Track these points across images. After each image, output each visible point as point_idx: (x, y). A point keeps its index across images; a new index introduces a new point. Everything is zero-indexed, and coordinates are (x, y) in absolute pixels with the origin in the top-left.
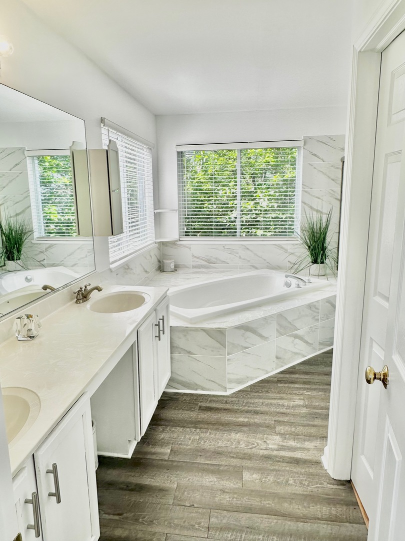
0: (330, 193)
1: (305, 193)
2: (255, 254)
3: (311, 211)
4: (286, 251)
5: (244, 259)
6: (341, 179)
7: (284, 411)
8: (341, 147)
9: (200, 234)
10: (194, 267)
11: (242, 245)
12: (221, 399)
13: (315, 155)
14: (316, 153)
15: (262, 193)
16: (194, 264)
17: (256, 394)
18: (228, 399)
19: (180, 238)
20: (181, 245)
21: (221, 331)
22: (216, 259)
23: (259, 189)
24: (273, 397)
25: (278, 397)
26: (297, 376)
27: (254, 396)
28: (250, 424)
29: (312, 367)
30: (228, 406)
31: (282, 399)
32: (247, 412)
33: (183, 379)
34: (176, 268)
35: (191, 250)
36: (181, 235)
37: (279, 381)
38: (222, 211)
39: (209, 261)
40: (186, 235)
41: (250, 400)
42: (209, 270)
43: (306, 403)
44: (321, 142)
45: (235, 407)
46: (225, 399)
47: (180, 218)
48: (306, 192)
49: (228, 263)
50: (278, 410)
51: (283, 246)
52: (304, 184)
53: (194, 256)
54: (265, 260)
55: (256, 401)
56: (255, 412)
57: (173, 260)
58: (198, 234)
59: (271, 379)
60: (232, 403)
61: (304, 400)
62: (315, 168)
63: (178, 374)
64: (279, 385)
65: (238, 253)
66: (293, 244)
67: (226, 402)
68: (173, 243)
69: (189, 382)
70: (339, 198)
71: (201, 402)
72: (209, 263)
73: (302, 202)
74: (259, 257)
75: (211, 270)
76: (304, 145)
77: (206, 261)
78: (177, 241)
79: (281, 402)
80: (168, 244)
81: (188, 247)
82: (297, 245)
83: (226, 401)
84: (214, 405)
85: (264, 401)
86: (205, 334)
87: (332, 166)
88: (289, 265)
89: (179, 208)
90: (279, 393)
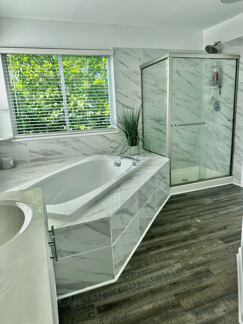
0: (134, 93)
1: (118, 94)
2: (85, 144)
3: (122, 108)
4: (108, 139)
5: (76, 149)
6: (141, 83)
7: (173, 280)
8: (139, 58)
9: (32, 131)
10: (32, 161)
11: (74, 138)
12: (113, 288)
13: (122, 63)
14: (123, 62)
15: (76, 96)
16: (32, 158)
17: (140, 270)
18: (119, 286)
19: (14, 136)
20: (16, 142)
21: (105, 222)
22: (53, 151)
23: (73, 93)
24: (155, 268)
25: (159, 267)
26: (157, 240)
27: (139, 273)
28: (157, 310)
29: (162, 227)
30: (124, 295)
31: (163, 267)
32: (146, 295)
33: (69, 282)
34: (15, 164)
35: (27, 146)
36: (15, 134)
37: (149, 249)
38: (41, 113)
39: (45, 154)
40: (19, 133)
41: (139, 280)
42: (47, 162)
43: (183, 264)
44: (125, 53)
45: (132, 294)
46: (117, 288)
47: (11, 118)
48: (118, 92)
49: (63, 154)
50: (168, 281)
51: (106, 135)
52: (116, 86)
53: (30, 151)
54: (93, 148)
55: (145, 278)
56: (153, 292)
57: (12, 158)
58: (31, 132)
59: (141, 249)
60: (125, 290)
61: (179, 262)
62: (123, 73)
63: (63, 279)
64: (152, 253)
65: (71, 145)
66: (113, 134)
67: (120, 292)
68: (9, 142)
69: (75, 282)
70: (141, 96)
71: (96, 301)
72: (46, 156)
73: (116, 100)
74: (89, 146)
75: (49, 161)
76: (114, 54)
77: (43, 155)
78: (12, 139)
79: (165, 271)
80: (2, 143)
81: (23, 144)
82: (115, 133)
83: (119, 290)
84: (110, 300)
85: (151, 275)
86: (88, 228)
87: (135, 72)
88: (111, 150)
89: (10, 108)
90: (156, 262)
